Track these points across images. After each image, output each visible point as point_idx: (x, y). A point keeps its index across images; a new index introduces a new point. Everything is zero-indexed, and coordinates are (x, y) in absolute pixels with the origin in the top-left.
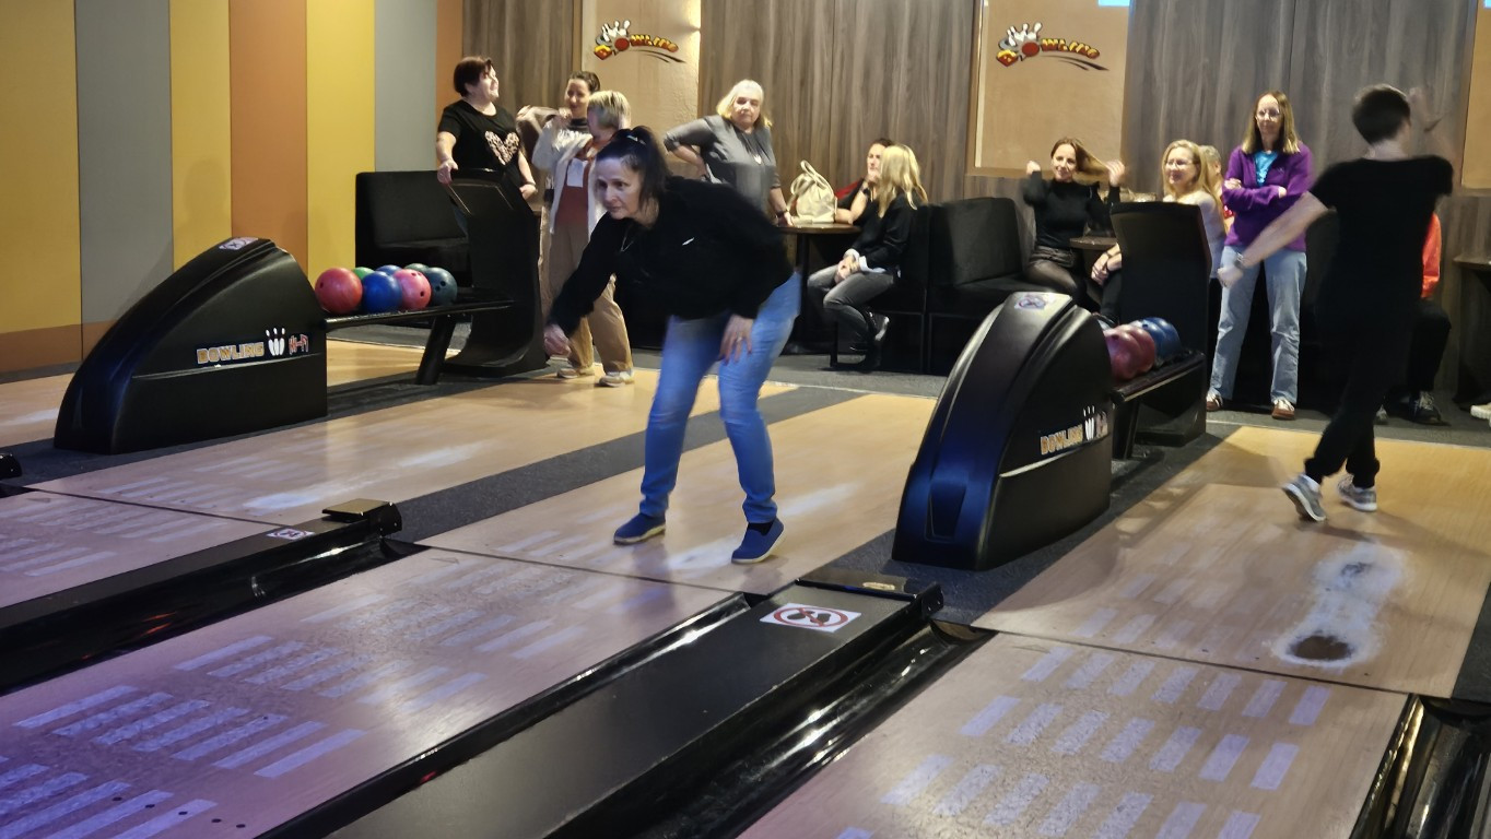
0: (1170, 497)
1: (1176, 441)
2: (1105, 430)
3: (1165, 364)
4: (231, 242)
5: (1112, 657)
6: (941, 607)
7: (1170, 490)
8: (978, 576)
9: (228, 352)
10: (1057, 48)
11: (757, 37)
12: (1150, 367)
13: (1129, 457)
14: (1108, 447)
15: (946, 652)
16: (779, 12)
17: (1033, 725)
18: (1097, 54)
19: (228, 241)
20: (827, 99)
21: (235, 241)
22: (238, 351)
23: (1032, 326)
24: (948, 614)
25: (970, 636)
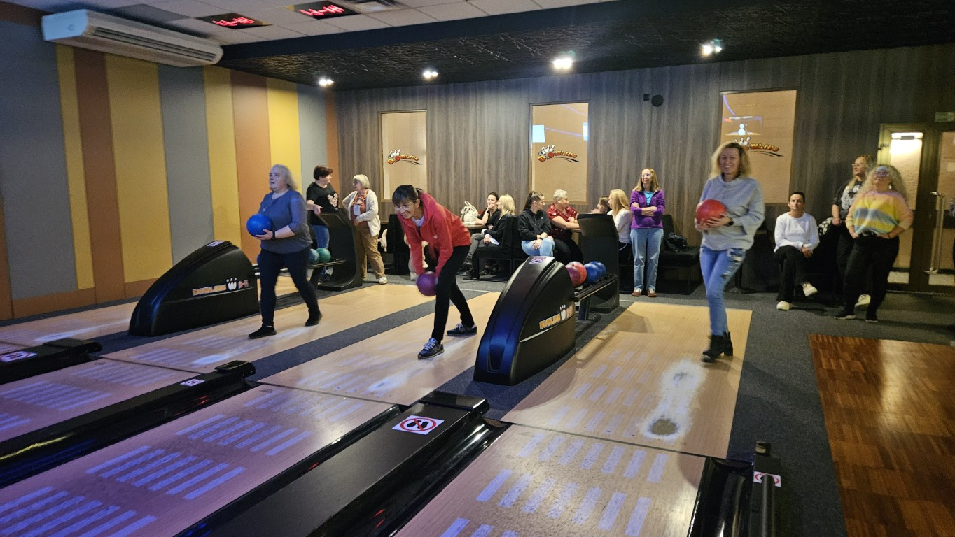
1: (607, 311)
10: (561, 154)
11: (447, 154)
13: (587, 319)
16: (455, 144)
18: (576, 156)
20: (475, 176)
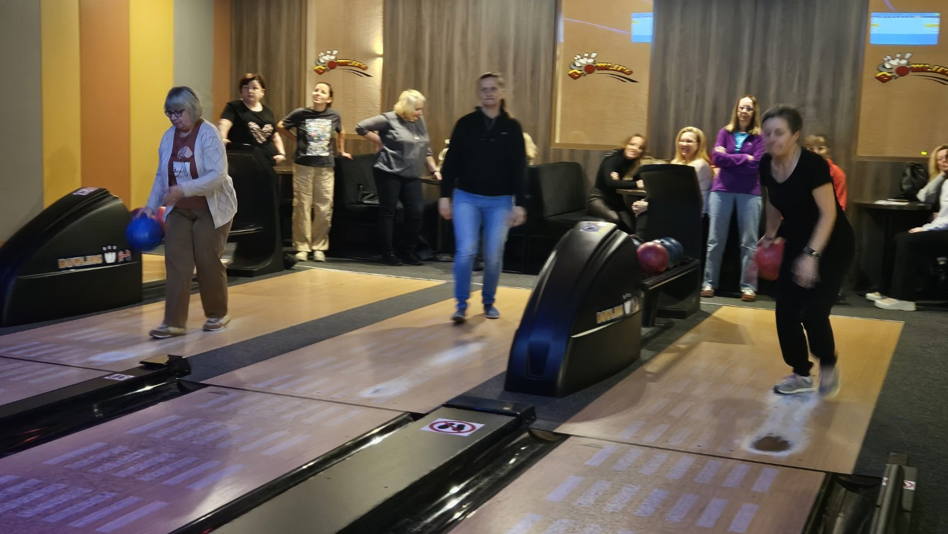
0: (679, 350)
1: (682, 315)
2: (637, 309)
3: (675, 267)
4: (80, 191)
5: (641, 451)
6: (535, 420)
7: (678, 346)
8: (558, 401)
9: (78, 261)
10: (606, 68)
11: (417, 61)
12: (665, 269)
13: (653, 326)
14: (639, 319)
15: (537, 449)
17: (592, 494)
18: (631, 73)
19: (80, 189)
21: (84, 190)
22: (85, 260)
23: (591, 242)
24: (539, 424)
25: (553, 438)
